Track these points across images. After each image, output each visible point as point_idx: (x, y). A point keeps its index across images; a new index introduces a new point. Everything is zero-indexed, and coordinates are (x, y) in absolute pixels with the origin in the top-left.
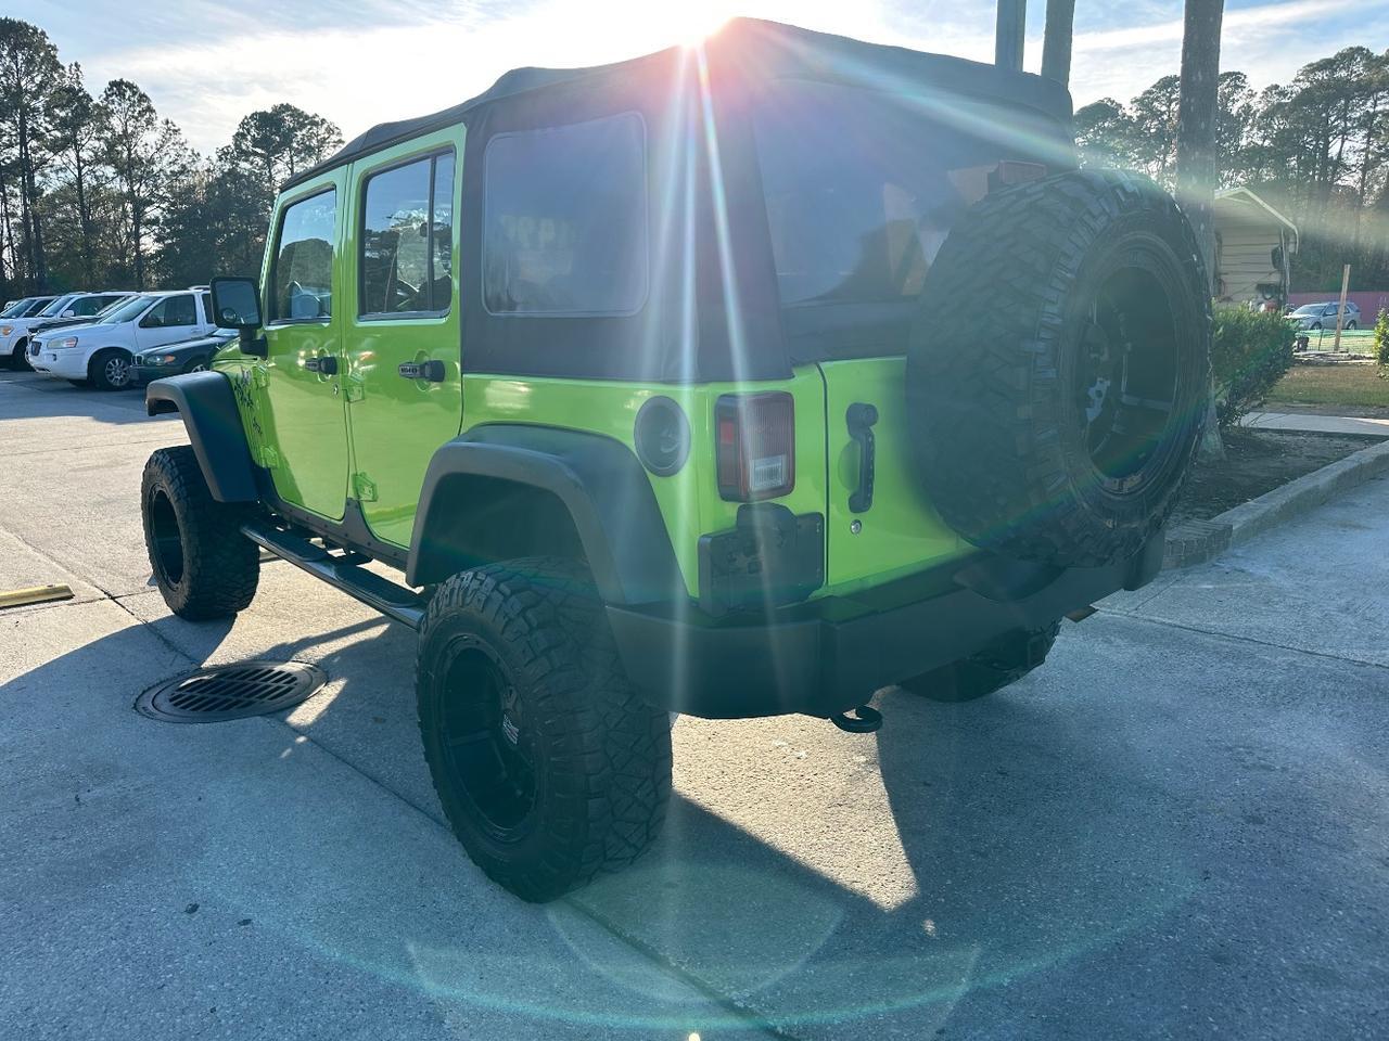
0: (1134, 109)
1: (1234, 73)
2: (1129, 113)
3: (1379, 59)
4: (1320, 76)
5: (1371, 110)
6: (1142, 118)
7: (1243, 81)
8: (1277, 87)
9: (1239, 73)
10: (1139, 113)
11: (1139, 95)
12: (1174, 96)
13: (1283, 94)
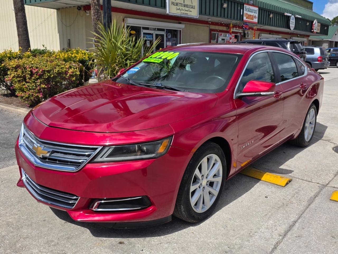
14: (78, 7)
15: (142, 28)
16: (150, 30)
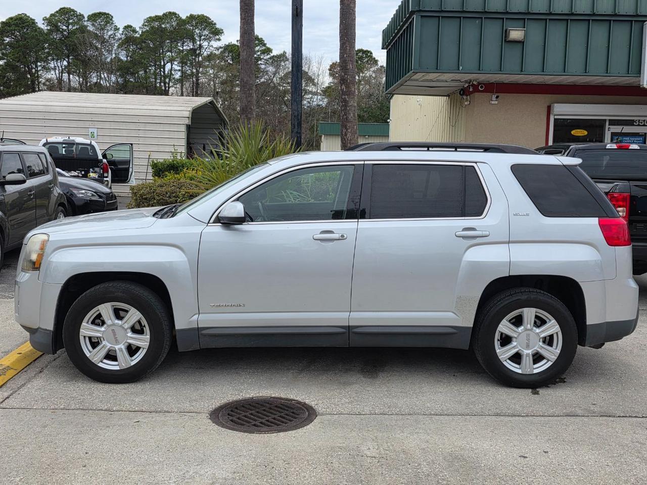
0: (46, 25)
1: (105, 14)
2: (42, 26)
3: (184, 21)
4: (156, 24)
5: (181, 49)
6: (50, 31)
7: (111, 20)
8: (131, 27)
9: (108, 14)
10: (49, 28)
11: (48, 16)
12: (71, 21)
13: (135, 31)
14: (462, 89)
15: (607, 123)
16: (639, 125)
